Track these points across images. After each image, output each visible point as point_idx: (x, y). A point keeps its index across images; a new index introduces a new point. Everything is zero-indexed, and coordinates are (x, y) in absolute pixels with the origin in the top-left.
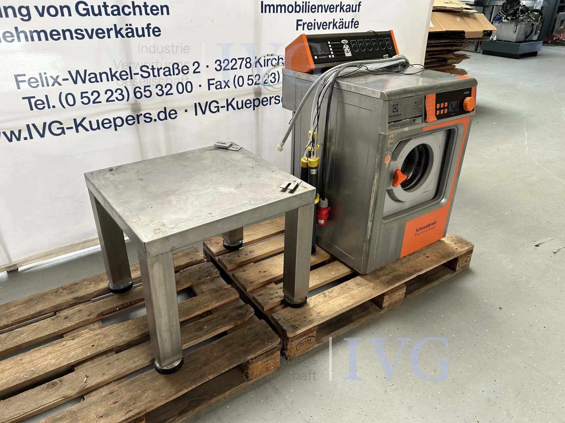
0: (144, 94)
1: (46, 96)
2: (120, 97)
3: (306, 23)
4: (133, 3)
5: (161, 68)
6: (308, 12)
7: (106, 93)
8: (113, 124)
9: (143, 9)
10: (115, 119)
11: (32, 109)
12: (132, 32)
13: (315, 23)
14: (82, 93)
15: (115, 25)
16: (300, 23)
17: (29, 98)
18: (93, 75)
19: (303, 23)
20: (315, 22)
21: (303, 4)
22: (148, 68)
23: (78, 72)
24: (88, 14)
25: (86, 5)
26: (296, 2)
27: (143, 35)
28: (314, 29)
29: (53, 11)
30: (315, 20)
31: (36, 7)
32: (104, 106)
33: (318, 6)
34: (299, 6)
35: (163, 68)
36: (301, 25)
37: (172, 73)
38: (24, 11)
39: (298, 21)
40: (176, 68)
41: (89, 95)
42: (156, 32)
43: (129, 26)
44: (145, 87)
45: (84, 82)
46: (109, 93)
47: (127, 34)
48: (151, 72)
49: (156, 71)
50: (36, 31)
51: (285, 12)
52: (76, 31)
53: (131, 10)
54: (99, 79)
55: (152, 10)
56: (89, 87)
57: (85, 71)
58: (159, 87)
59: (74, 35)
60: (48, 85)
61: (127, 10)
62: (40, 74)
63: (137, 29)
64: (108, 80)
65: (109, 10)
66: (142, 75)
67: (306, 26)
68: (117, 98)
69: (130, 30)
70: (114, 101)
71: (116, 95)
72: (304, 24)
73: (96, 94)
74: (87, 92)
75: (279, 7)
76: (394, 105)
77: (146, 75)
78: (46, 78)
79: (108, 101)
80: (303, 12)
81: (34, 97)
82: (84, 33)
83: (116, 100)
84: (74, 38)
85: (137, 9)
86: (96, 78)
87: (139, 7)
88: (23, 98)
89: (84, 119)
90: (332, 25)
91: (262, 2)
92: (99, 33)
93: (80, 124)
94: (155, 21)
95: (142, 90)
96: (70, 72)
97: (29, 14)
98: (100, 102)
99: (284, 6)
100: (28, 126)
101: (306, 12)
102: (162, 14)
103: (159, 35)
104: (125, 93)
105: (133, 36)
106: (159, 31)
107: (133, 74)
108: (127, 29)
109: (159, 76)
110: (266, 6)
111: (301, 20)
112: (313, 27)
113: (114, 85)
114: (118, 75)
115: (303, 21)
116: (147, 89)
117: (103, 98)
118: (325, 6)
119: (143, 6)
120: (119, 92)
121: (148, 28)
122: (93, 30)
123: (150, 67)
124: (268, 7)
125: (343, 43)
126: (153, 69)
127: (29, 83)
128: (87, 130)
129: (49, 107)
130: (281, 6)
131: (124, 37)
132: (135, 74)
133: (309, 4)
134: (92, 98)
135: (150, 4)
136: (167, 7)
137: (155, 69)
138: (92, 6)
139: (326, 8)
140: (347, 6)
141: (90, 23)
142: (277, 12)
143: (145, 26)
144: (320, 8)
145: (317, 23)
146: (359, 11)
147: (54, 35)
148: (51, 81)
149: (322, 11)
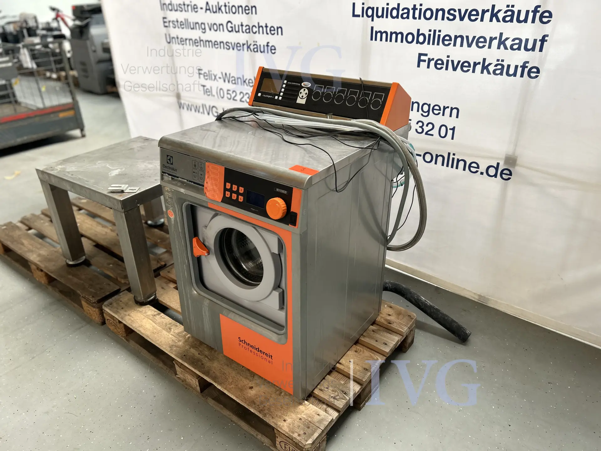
1: (211, 87)
2: (248, 100)
3: (433, 59)
4: (258, 23)
6: (438, 44)
7: (240, 94)
9: (265, 29)
11: (205, 94)
12: (257, 48)
13: (448, 61)
14: (228, 90)
15: (247, 41)
16: (423, 58)
17: (204, 86)
18: (234, 79)
19: (429, 59)
20: (448, 59)
21: (430, 33)
23: (226, 74)
24: (232, 31)
25: (232, 24)
26: (418, 30)
27: (264, 51)
28: (447, 69)
29: (215, 27)
30: (448, 57)
31: (208, 24)
33: (456, 37)
34: (423, 35)
36: (425, 61)
38: (203, 26)
39: (420, 55)
41: (231, 92)
42: (273, 49)
43: (255, 43)
45: (229, 82)
46: (242, 94)
47: (254, 49)
50: (208, 41)
51: (402, 41)
52: (226, 43)
53: (257, 29)
54: (236, 83)
55: (270, 30)
56: (231, 86)
57: (230, 74)
59: (225, 46)
60: (212, 80)
61: (254, 30)
62: (209, 71)
63: (260, 46)
65: (244, 28)
67: (432, 63)
69: (255, 46)
71: (246, 97)
72: (430, 60)
73: (234, 93)
75: (394, 36)
76: (168, 156)
78: (211, 74)
79: (241, 101)
80: (429, 43)
81: (206, 86)
82: (230, 45)
83: (245, 101)
84: (225, 48)
85: (261, 29)
86: (235, 81)
87: (262, 27)
88: (201, 85)
90: (479, 68)
91: (372, 28)
92: (238, 46)
94: (273, 40)
96: (222, 73)
97: (205, 29)
98: (237, 100)
99: (402, 33)
100: (203, 104)
101: (433, 44)
102: (278, 34)
103: (275, 53)
105: (257, 51)
106: (275, 49)
110: (376, 33)
111: (426, 55)
112: (444, 66)
113: (245, 89)
114: (247, 81)
115: (429, 57)
117: (238, 97)
118: (467, 37)
119: (265, 27)
120: (247, 95)
121: (268, 46)
122: (234, 43)
124: (379, 35)
125: (303, 85)
127: (204, 76)
129: (212, 96)
130: (397, 34)
131: (252, 51)
133: (439, 33)
134: (233, 95)
135: (269, 26)
136: (281, 28)
138: (235, 25)
139: (470, 41)
140: (513, 40)
141: (233, 38)
142: (391, 41)
143: (266, 44)
144: (459, 40)
145: (451, 60)
146: (541, 50)
147: (216, 44)
148: (213, 78)
149: (462, 45)
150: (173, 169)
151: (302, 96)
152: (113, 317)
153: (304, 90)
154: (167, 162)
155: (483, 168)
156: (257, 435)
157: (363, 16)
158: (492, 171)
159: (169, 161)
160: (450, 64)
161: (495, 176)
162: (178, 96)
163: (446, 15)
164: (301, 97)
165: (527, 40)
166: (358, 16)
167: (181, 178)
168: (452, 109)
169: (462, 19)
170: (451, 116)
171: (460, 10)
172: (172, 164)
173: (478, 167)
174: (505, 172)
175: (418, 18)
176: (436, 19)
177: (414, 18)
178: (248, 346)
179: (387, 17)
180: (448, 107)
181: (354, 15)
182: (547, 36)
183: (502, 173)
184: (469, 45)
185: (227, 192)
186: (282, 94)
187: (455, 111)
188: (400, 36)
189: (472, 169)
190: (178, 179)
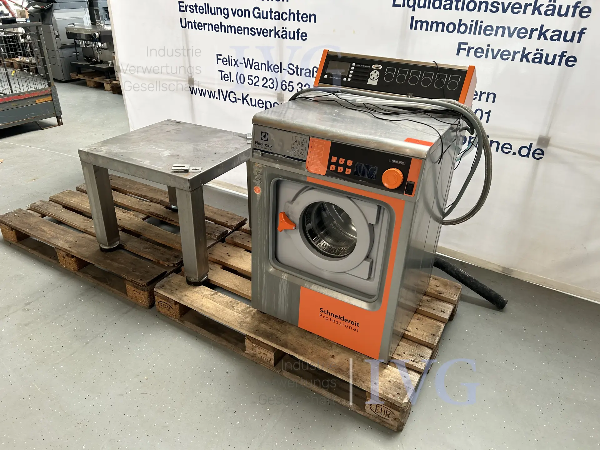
0: (288, 87)
1: (230, 73)
2: (272, 86)
3: (473, 48)
4: (290, 10)
5: (304, 69)
6: (479, 34)
7: (263, 80)
8: (264, 105)
9: (296, 16)
10: (266, 102)
11: (222, 79)
12: (286, 34)
13: (488, 50)
14: (249, 76)
15: (275, 28)
16: (463, 46)
17: (222, 72)
18: (257, 64)
19: (469, 47)
20: (488, 47)
21: (472, 23)
22: (294, 66)
23: (248, 59)
24: (259, 17)
25: (259, 10)
26: (460, 21)
27: (294, 38)
28: (486, 57)
29: (240, 13)
31: (232, 9)
32: (260, 89)
33: (498, 28)
34: (466, 25)
35: (305, 69)
36: (465, 49)
37: (311, 75)
38: (226, 12)
39: (460, 44)
40: (315, 72)
41: (253, 78)
42: (304, 36)
43: (284, 29)
44: (290, 82)
45: (251, 68)
46: (265, 80)
47: (282, 35)
48: (295, 70)
49: (299, 70)
50: (230, 26)
51: (443, 31)
52: (251, 28)
53: (288, 16)
54: (260, 68)
55: (302, 17)
56: (254, 72)
57: (253, 60)
58: (300, 85)
59: (250, 32)
60: (232, 65)
61: (285, 16)
62: (229, 56)
63: (290, 32)
64: (265, 70)
65: (273, 15)
66: (288, 72)
67: (472, 51)
68: (269, 86)
69: (284, 33)
70: (267, 87)
71: (269, 83)
72: (470, 49)
73: (257, 79)
74: (252, 76)
75: (435, 25)
76: (262, 132)
77: (291, 72)
78: (231, 59)
79: (263, 86)
80: (470, 33)
81: (224, 72)
82: (256, 31)
83: (268, 87)
84: (250, 34)
85: (292, 16)
86: (259, 67)
87: (293, 14)
88: (219, 71)
89: (248, 95)
90: (518, 56)
91: (413, 17)
92: (264, 32)
93: (245, 98)
94: (304, 27)
95: (287, 84)
96: (244, 58)
97: (228, 14)
98: (259, 86)
99: (443, 24)
100: (219, 90)
101: (475, 33)
102: (310, 21)
103: (306, 39)
104: (275, 83)
105: (286, 38)
106: (306, 36)
107: (282, 69)
108: (282, 32)
109: (301, 75)
110: (417, 22)
111: (466, 44)
112: (484, 55)
113: (269, 74)
114: (272, 67)
115: (469, 45)
116: (291, 84)
117: (261, 83)
118: (509, 28)
119: (297, 14)
120: (271, 81)
121: (298, 32)
122: (261, 29)
123: (295, 66)
124: (419, 24)
125: (374, 68)
126: (297, 68)
127: (223, 61)
128: (249, 104)
129: (230, 81)
130: (438, 24)
131: (280, 38)
132: (284, 69)
133: (481, 24)
134: (255, 81)
135: (301, 13)
136: (315, 15)
137: (299, 68)
138: (263, 12)
139: (511, 32)
140: (554, 32)
141: (260, 24)
142: (431, 30)
143: (296, 31)
144: (501, 30)
145: (492, 49)
146: (579, 41)
147: (239, 30)
148: (234, 63)
149: (503, 35)
150: (268, 145)
151: (374, 78)
152: (168, 299)
153: (375, 72)
154: (261, 138)
155: (515, 149)
156: (341, 401)
157: (404, 6)
158: (524, 152)
159: (263, 138)
160: (490, 51)
161: (528, 155)
162: (191, 81)
163: (490, 7)
164: (372, 79)
165: (566, 32)
166: (399, 6)
167: (276, 154)
168: (489, 94)
169: (504, 11)
170: (487, 101)
171: (503, 3)
172: (267, 140)
173: (511, 148)
174: (537, 152)
175: (460, 9)
176: (479, 10)
177: (457, 9)
178: (331, 316)
179: (429, 7)
180: (485, 93)
181: (394, 5)
182: (585, 29)
183: (534, 153)
184: (510, 36)
185: (332, 166)
186: (350, 76)
187: (491, 97)
188: (441, 26)
189: (505, 150)
190: (273, 155)
